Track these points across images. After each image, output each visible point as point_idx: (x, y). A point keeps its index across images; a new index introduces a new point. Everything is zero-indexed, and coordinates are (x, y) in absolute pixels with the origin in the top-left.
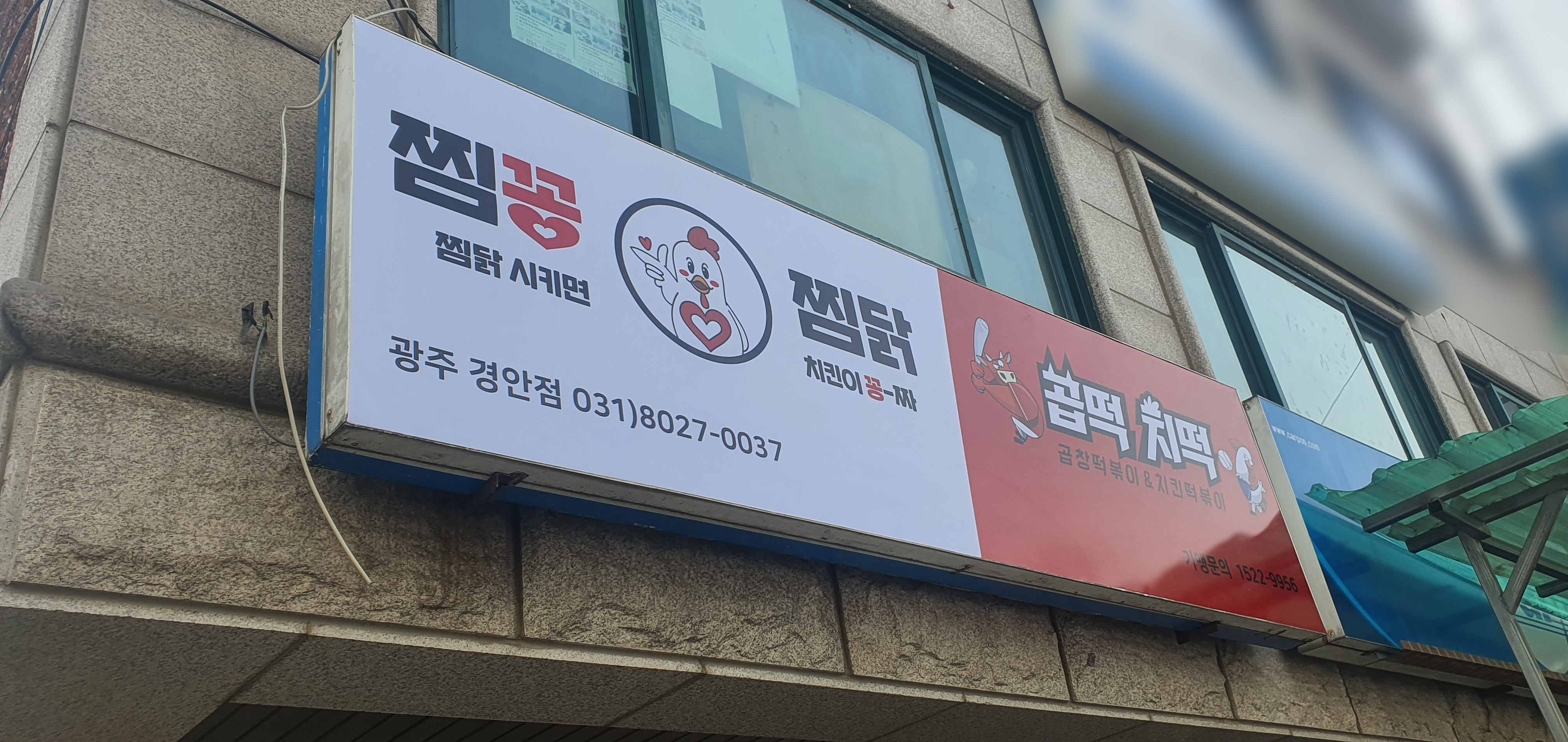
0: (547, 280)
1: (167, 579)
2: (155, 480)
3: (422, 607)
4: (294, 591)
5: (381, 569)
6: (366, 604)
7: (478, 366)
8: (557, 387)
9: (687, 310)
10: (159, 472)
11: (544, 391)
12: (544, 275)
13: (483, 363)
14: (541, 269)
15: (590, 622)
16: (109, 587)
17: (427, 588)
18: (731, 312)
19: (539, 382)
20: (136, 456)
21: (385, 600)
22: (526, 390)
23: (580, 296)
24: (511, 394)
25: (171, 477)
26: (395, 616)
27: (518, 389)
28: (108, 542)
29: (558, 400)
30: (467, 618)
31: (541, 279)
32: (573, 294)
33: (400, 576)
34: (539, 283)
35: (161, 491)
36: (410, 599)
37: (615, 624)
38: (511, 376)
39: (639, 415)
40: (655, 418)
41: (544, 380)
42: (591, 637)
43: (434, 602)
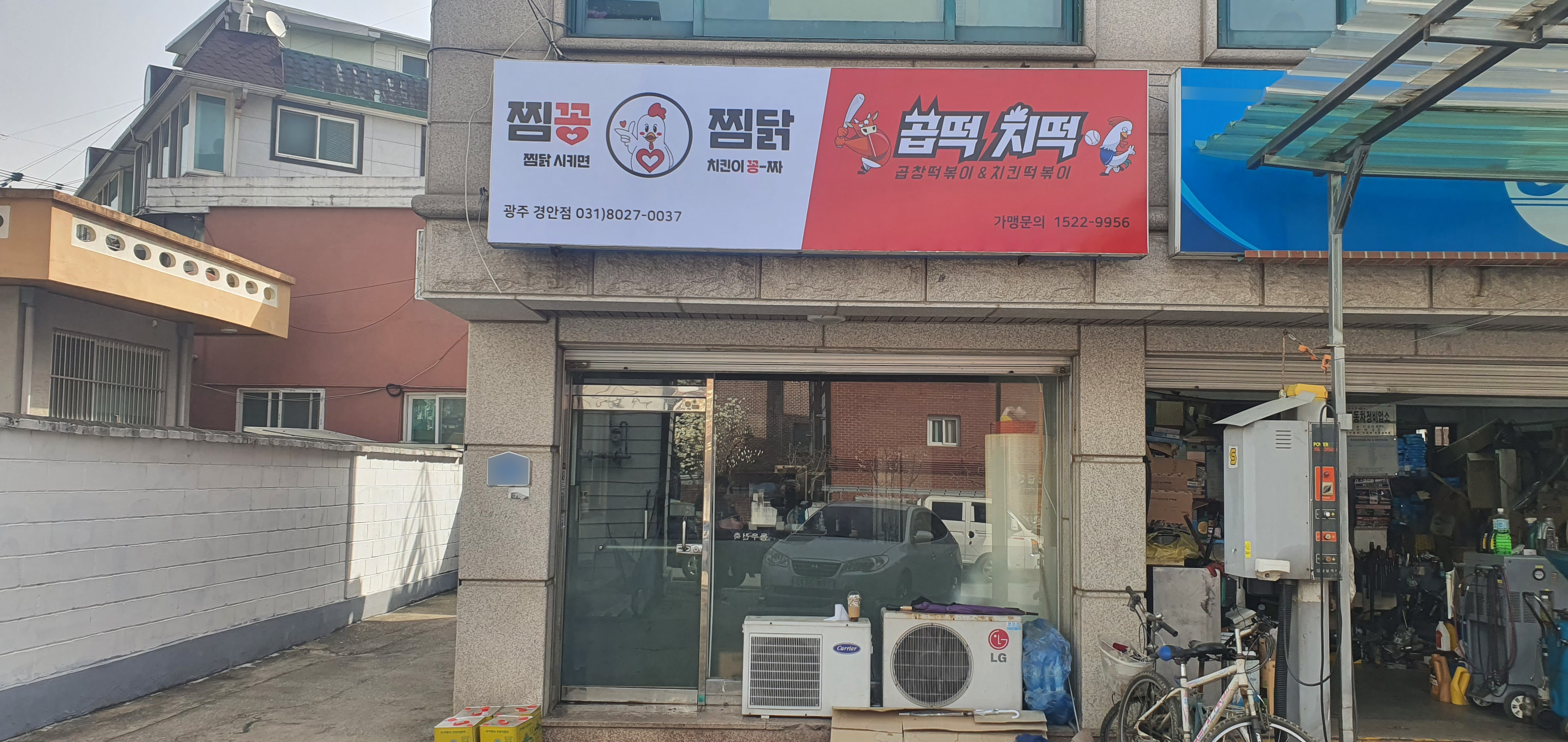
0: (570, 161)
1: (468, 286)
2: (460, 256)
3: (550, 288)
4: (507, 286)
5: (534, 277)
6: (531, 288)
7: (537, 209)
8: (569, 211)
9: (641, 153)
10: (461, 253)
11: (564, 213)
12: (569, 159)
13: (539, 207)
14: (568, 156)
15: (619, 288)
16: (453, 290)
17: (550, 282)
18: (667, 148)
19: (562, 210)
20: (454, 249)
21: (537, 287)
22: (556, 214)
23: (585, 164)
24: (550, 217)
25: (464, 254)
26: (542, 291)
27: (553, 215)
28: (449, 279)
29: (569, 216)
30: (569, 290)
31: (568, 161)
32: (582, 164)
33: (540, 278)
34: (567, 163)
35: (462, 259)
36: (546, 285)
37: (630, 288)
38: (550, 210)
39: (606, 214)
40: (614, 214)
41: (564, 208)
42: (621, 292)
43: (553, 286)
